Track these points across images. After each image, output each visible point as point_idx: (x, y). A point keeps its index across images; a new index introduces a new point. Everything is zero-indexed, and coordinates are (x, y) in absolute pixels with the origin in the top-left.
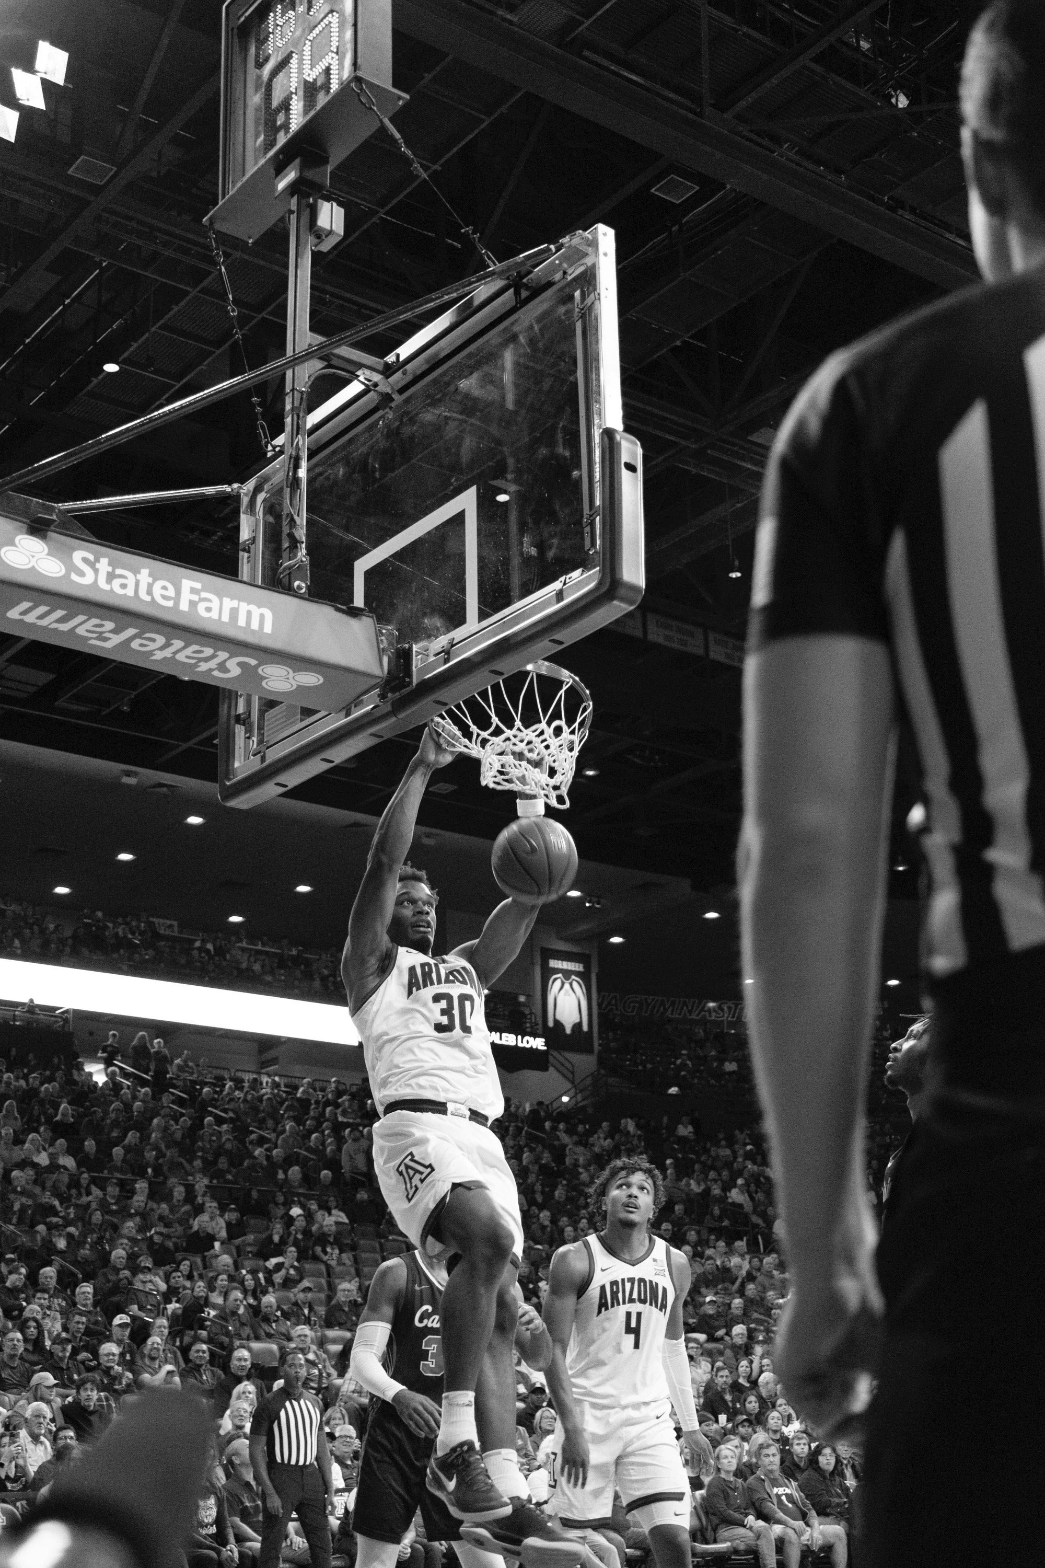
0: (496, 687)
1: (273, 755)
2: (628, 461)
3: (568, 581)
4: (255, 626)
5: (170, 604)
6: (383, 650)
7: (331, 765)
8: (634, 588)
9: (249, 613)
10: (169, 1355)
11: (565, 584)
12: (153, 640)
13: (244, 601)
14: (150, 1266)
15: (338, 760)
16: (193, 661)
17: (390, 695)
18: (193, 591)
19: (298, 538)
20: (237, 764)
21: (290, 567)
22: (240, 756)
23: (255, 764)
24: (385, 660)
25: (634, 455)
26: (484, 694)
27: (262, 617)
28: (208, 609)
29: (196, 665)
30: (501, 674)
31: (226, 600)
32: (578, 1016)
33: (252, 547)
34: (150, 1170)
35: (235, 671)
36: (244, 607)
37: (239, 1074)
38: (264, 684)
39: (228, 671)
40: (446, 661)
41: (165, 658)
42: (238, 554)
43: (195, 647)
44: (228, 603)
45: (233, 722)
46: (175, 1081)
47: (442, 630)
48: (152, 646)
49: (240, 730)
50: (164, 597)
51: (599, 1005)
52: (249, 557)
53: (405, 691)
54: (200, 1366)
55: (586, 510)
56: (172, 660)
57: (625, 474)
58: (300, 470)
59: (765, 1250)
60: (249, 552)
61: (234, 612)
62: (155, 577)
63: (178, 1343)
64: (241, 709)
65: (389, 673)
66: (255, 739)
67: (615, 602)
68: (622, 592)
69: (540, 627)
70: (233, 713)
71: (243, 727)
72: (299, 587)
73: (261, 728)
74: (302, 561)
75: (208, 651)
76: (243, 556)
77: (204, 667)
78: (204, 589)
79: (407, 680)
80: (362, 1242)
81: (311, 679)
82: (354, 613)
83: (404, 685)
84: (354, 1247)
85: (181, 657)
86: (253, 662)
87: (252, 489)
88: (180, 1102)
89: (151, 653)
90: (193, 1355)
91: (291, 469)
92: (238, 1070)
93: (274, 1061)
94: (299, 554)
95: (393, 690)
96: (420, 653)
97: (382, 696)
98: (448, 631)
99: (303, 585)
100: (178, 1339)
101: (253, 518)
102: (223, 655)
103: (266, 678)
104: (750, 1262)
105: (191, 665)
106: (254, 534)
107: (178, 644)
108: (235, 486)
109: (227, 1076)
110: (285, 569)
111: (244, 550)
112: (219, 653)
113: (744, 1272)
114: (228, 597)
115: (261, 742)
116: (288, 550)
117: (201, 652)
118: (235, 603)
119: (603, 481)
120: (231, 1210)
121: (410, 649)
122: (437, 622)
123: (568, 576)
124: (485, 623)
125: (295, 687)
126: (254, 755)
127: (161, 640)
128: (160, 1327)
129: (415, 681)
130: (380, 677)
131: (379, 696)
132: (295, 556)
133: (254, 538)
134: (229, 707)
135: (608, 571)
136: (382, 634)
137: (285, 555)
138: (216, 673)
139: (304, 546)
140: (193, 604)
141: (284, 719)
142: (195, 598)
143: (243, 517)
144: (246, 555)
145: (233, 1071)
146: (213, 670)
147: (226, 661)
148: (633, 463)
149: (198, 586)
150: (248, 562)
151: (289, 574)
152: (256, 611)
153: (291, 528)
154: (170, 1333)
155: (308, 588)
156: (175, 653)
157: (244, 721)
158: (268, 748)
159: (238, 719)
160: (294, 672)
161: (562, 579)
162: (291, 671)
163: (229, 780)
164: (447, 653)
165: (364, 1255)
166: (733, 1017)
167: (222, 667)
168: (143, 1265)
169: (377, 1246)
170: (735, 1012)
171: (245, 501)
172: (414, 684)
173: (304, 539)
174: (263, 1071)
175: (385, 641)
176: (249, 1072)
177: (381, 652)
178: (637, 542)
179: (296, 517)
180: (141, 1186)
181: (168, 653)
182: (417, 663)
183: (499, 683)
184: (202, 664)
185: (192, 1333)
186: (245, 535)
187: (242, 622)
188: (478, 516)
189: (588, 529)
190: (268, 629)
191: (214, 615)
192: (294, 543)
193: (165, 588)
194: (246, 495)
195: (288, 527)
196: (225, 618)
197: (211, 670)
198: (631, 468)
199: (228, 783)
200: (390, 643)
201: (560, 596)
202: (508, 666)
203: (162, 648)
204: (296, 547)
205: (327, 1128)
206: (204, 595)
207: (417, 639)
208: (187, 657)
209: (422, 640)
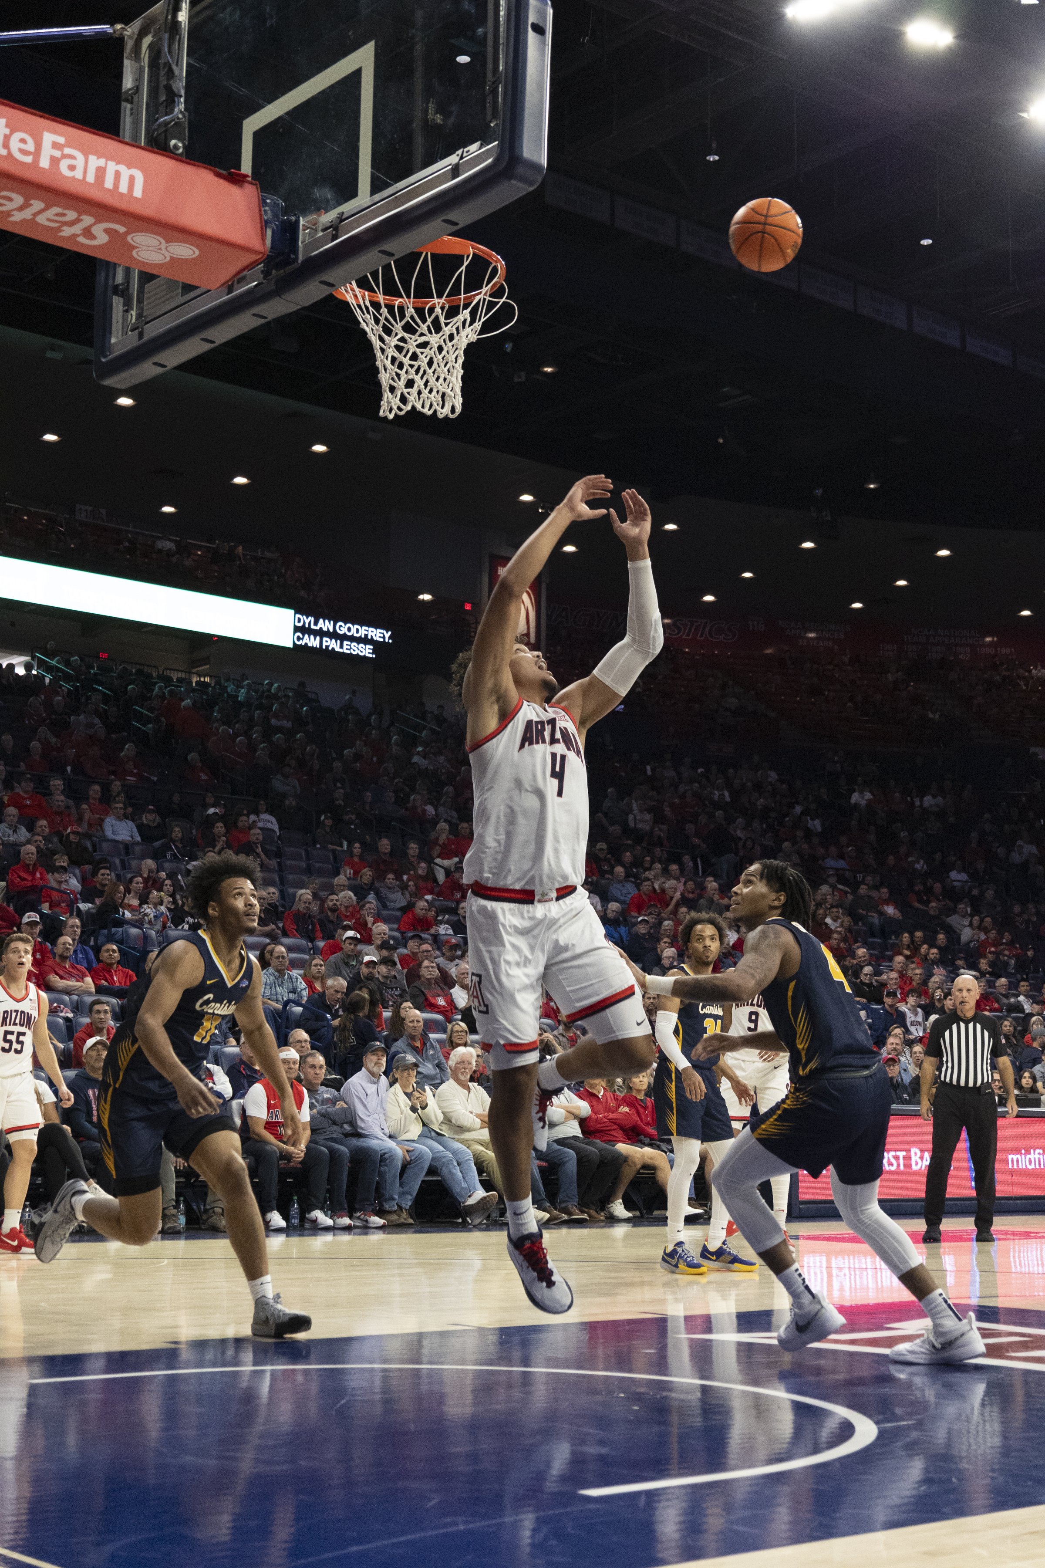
0: (387, 268)
1: (153, 330)
2: (536, 22)
3: (465, 154)
4: (123, 188)
5: (28, 159)
6: (266, 222)
7: (212, 346)
8: (537, 167)
9: (118, 174)
10: (80, 956)
11: (462, 158)
12: (10, 199)
13: (112, 160)
14: (65, 864)
15: (219, 341)
16: (55, 225)
17: (274, 272)
18: (55, 146)
19: (176, 91)
20: (113, 340)
21: (166, 123)
22: (118, 332)
23: (132, 341)
24: (269, 232)
25: (543, 14)
26: (375, 274)
27: (132, 179)
28: (72, 168)
29: (59, 229)
30: (391, 255)
31: (92, 158)
32: (526, 627)
33: (135, 97)
34: (69, 768)
35: (102, 239)
36: (112, 167)
37: (168, 673)
38: (134, 253)
39: (93, 237)
40: (335, 237)
41: (24, 220)
42: (120, 105)
43: (56, 210)
44: (95, 162)
45: (110, 292)
46: (99, 677)
47: (332, 203)
48: (9, 206)
49: (117, 303)
50: (22, 151)
51: (549, 617)
52: (132, 109)
53: (289, 269)
54: (111, 965)
55: (490, 77)
56: (32, 222)
57: (532, 36)
58: (180, 14)
59: (704, 872)
60: (132, 103)
61: (101, 173)
62: (13, 128)
63: (92, 943)
64: (119, 279)
65: (272, 248)
66: (134, 313)
67: (513, 182)
68: (520, 170)
69: (432, 205)
70: (110, 282)
71: (121, 300)
72: (176, 147)
73: (140, 301)
74: (178, 118)
75: (71, 215)
76: (126, 107)
77: (67, 232)
78: (68, 144)
79: (292, 256)
80: (287, 849)
81: (185, 251)
82: (237, 179)
83: (288, 262)
84: (278, 854)
85: (41, 219)
86: (122, 229)
87: (136, 31)
88: (106, 699)
89: (8, 213)
90: (104, 955)
91: (170, 11)
92: (167, 669)
93: (205, 661)
94: (176, 110)
95: (278, 266)
96: (308, 228)
97: (266, 273)
98: (339, 204)
99: (180, 145)
100: (92, 939)
101: (137, 65)
102: (88, 220)
103: (137, 248)
104: (685, 884)
105: (52, 228)
106: (137, 84)
107: (37, 205)
108: (119, 26)
109: (154, 674)
110: (159, 125)
111: (127, 101)
112: (83, 217)
113: (678, 895)
114: (94, 154)
115: (139, 316)
116: (164, 104)
117: (64, 215)
118: (102, 162)
119: (508, 43)
120: (150, 811)
121: (297, 222)
122: (328, 193)
123: (466, 150)
124: (377, 197)
125: (168, 259)
126: (132, 330)
127: (19, 200)
128: (73, 926)
129: (301, 258)
130: (258, 252)
131: (262, 272)
132: (172, 111)
133: (138, 87)
134: (107, 278)
135: (507, 146)
136: (267, 204)
137: (162, 109)
138: (81, 239)
139: (182, 100)
140: (55, 161)
141: (164, 293)
142: (58, 154)
143: (127, 63)
144: (129, 106)
145: (161, 669)
146: (78, 236)
147: (92, 225)
148: (541, 24)
149: (61, 140)
150: (131, 114)
151: (166, 131)
152: (126, 172)
153: (168, 79)
154: (82, 932)
155: (185, 147)
156: (36, 214)
157: (122, 292)
158: (147, 323)
159: (116, 290)
160: (167, 242)
161: (459, 152)
162: (163, 242)
163: (105, 356)
164: (335, 228)
165: (289, 862)
166: (688, 635)
167: (87, 233)
168: (58, 864)
169: (303, 853)
170: (690, 630)
171: (129, 45)
172: (300, 261)
173: (183, 92)
174: (194, 670)
175: (269, 212)
176: (178, 671)
177: (265, 224)
178: (541, 114)
179: (174, 67)
180: (57, 783)
181: (27, 214)
182: (303, 236)
183: (390, 264)
184: (65, 228)
185: (105, 931)
186: (128, 83)
187: (109, 184)
188: (375, 76)
189: (489, 99)
190: (138, 192)
191: (78, 174)
192: (172, 97)
193: (23, 141)
194: (130, 37)
195: (165, 78)
196: (91, 178)
197: (75, 236)
198: (539, 30)
199: (103, 360)
200: (275, 215)
201: (455, 171)
202: (400, 246)
203: (21, 209)
204: (174, 101)
205: (257, 732)
206: (67, 151)
207: (304, 212)
208: (49, 220)
209: (311, 212)
